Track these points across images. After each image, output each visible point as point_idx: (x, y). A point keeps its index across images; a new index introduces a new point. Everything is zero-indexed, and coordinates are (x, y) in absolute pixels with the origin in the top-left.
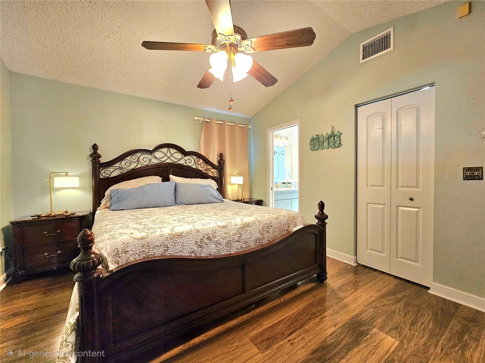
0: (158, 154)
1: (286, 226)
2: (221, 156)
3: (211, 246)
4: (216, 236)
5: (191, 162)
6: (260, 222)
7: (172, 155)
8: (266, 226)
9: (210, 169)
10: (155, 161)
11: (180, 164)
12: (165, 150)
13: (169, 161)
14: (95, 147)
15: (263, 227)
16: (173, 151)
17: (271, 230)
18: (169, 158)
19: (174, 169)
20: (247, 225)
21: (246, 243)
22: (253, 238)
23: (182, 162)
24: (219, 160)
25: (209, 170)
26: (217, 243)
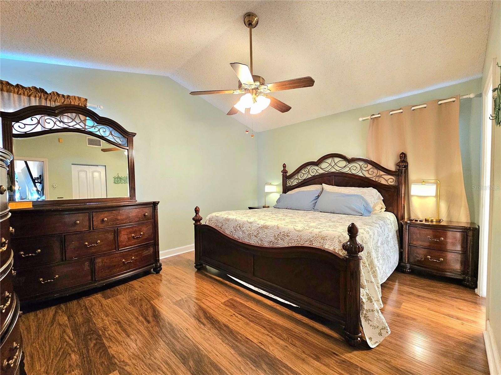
0: (324, 165)
1: (307, 243)
2: (403, 157)
3: (240, 232)
4: (243, 227)
5: (355, 169)
6: (278, 228)
7: (335, 164)
8: (282, 234)
9: (382, 176)
10: (321, 171)
11: (343, 173)
12: (329, 160)
13: (333, 170)
14: (284, 166)
15: (279, 233)
16: (337, 160)
17: (287, 239)
18: (333, 167)
19: (337, 178)
20: (265, 227)
21: (262, 240)
22: (267, 240)
23: (346, 170)
24: (399, 163)
25: (380, 176)
26: (243, 232)
